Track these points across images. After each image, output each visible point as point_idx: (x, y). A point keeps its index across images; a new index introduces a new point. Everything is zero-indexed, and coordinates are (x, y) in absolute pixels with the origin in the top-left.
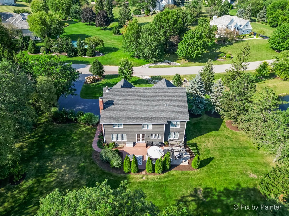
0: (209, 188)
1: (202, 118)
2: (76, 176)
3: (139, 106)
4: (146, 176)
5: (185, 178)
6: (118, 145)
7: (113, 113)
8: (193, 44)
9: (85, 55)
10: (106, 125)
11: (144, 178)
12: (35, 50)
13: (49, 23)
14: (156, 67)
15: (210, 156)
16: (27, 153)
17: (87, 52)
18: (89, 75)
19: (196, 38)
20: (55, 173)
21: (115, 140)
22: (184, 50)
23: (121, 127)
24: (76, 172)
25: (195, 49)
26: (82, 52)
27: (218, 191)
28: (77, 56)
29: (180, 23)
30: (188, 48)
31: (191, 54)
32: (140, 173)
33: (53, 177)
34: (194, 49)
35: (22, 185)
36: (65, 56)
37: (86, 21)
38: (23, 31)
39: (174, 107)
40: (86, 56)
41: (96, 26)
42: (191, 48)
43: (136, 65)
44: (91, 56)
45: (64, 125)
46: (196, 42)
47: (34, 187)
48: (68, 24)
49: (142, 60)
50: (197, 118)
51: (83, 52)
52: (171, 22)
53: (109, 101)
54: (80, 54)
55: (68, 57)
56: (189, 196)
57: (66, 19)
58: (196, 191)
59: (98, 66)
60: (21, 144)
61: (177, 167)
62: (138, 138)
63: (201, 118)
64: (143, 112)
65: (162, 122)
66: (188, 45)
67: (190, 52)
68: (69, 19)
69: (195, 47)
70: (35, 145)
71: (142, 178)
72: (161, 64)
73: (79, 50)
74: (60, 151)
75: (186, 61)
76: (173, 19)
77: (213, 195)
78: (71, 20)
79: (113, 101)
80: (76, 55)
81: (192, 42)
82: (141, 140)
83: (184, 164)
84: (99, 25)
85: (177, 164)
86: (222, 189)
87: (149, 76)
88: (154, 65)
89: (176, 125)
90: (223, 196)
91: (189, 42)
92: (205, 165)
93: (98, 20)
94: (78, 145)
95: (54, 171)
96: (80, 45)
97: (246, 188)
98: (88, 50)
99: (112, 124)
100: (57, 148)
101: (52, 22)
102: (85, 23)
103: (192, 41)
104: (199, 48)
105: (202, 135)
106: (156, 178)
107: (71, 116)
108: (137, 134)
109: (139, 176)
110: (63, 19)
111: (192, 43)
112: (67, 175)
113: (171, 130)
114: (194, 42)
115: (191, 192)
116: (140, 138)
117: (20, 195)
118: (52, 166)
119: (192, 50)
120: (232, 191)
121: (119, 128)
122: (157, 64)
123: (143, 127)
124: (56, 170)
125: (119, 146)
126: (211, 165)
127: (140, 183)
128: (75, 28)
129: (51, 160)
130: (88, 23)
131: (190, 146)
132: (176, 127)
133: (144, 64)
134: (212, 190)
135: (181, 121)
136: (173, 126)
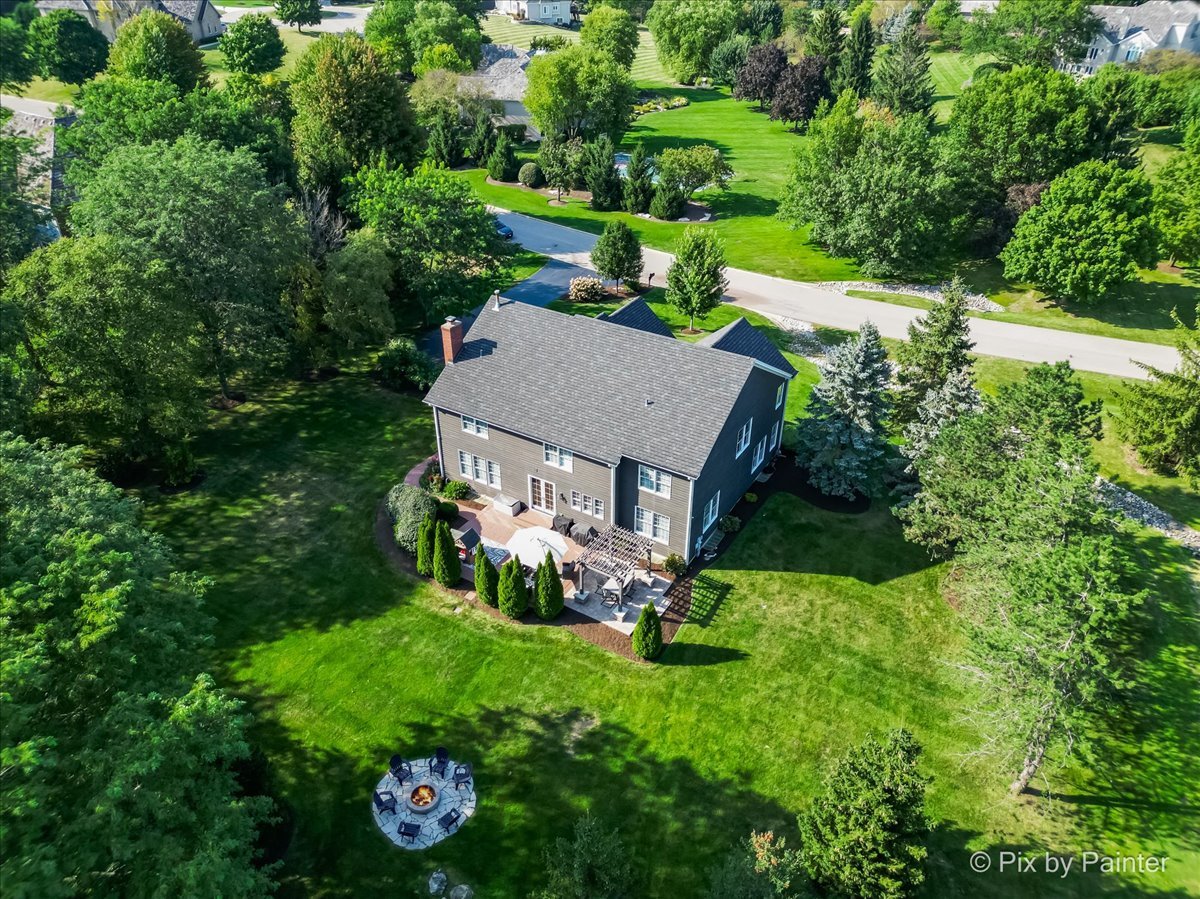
0: (625, 731)
1: (855, 520)
2: (301, 530)
3: (562, 383)
4: (467, 607)
5: (581, 666)
6: (477, 497)
7: (475, 380)
8: (1077, 230)
9: (645, 210)
10: (445, 412)
11: (459, 610)
12: (505, 171)
13: (582, 88)
14: (876, 299)
15: (743, 645)
16: (252, 432)
17: (655, 202)
18: (586, 272)
19: (1103, 201)
20: (264, 502)
21: (469, 476)
22: (1027, 248)
23: (484, 435)
24: (308, 520)
25: (1083, 254)
26: (637, 197)
27: (645, 753)
28: (619, 209)
29: (1069, 130)
30: (1049, 242)
31: (1056, 271)
32: (460, 592)
33: (250, 508)
34: (1078, 252)
35: (177, 500)
36: (581, 205)
37: (747, 94)
38: (507, 106)
39: (674, 415)
40: (648, 216)
41: (768, 116)
42: (1062, 247)
43: (803, 275)
44: (661, 218)
45: (392, 395)
46: (1094, 223)
47: (192, 514)
48: (684, 100)
49: (840, 263)
50: (832, 514)
51: (641, 197)
52: (1022, 120)
53: (483, 341)
54: (628, 203)
55: (589, 209)
56: (535, 718)
57: (693, 84)
58: (574, 715)
59: (620, 245)
60: (258, 407)
61: (587, 626)
62: (534, 492)
63: (851, 517)
64: (562, 405)
65: (601, 455)
66: (1055, 229)
67: (1054, 262)
68: (704, 86)
69: (1085, 243)
70: (285, 420)
71: (454, 607)
72: (911, 293)
73: (628, 189)
74: (324, 456)
75: (1043, 300)
76: (1034, 107)
77: (616, 755)
78: (708, 86)
79: (494, 345)
80: (615, 205)
81: (1076, 217)
82: (543, 502)
83: (616, 628)
84: (781, 111)
85: (595, 618)
86: (666, 755)
87: (813, 324)
88: (880, 289)
89: (658, 485)
90: (648, 774)
91: (1060, 217)
92: (690, 664)
93: (783, 92)
94: (376, 458)
95: (264, 497)
96: (638, 173)
97: (767, 801)
98: (658, 194)
99: (459, 416)
100: (324, 445)
101: (592, 83)
102: (745, 102)
103: (1075, 212)
104: (1103, 252)
105: (786, 569)
106: (489, 627)
107: (415, 371)
108: (529, 477)
109: (451, 597)
110: (682, 83)
111: (1071, 222)
112: (282, 519)
113: (640, 499)
114: (1085, 221)
115: (553, 711)
116: (539, 493)
117: (153, 519)
118: (271, 484)
119: (1068, 254)
120: (699, 778)
121: (479, 435)
122: (894, 289)
123: (547, 454)
124: (270, 498)
125: (476, 500)
126: (711, 676)
127: (435, 616)
128: (698, 118)
129: (282, 471)
130: (758, 103)
131: (702, 588)
132: (658, 494)
133: (838, 276)
134: (625, 742)
135: (674, 475)
136: (647, 487)
